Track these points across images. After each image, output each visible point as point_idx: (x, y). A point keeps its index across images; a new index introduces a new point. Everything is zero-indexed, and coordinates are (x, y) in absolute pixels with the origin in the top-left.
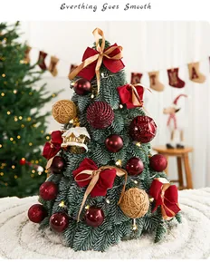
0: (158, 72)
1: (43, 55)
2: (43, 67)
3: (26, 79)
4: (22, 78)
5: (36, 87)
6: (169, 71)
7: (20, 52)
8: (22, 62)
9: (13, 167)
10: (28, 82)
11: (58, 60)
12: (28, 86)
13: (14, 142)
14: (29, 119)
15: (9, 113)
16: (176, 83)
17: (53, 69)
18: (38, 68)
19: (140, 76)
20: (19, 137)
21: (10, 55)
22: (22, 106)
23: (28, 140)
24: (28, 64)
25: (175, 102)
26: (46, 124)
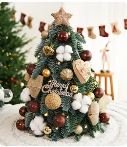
0: (93, 28)
1: (23, 16)
2: (24, 23)
3: (13, 30)
4: (11, 29)
5: (20, 35)
6: (100, 27)
7: (10, 13)
8: (11, 20)
9: (7, 83)
10: (15, 32)
11: (32, 19)
12: (14, 35)
13: (7, 69)
14: (15, 55)
15: (3, 51)
16: (104, 34)
17: (29, 24)
18: (20, 24)
19: (82, 29)
20: (9, 65)
21: (4, 15)
22: (11, 47)
23: (15, 67)
24: (15, 21)
25: (106, 46)
26: (25, 58)
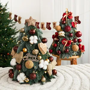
0: (56, 22)
1: (16, 16)
11: (21, 18)
12: (10, 27)
14: (11, 39)
